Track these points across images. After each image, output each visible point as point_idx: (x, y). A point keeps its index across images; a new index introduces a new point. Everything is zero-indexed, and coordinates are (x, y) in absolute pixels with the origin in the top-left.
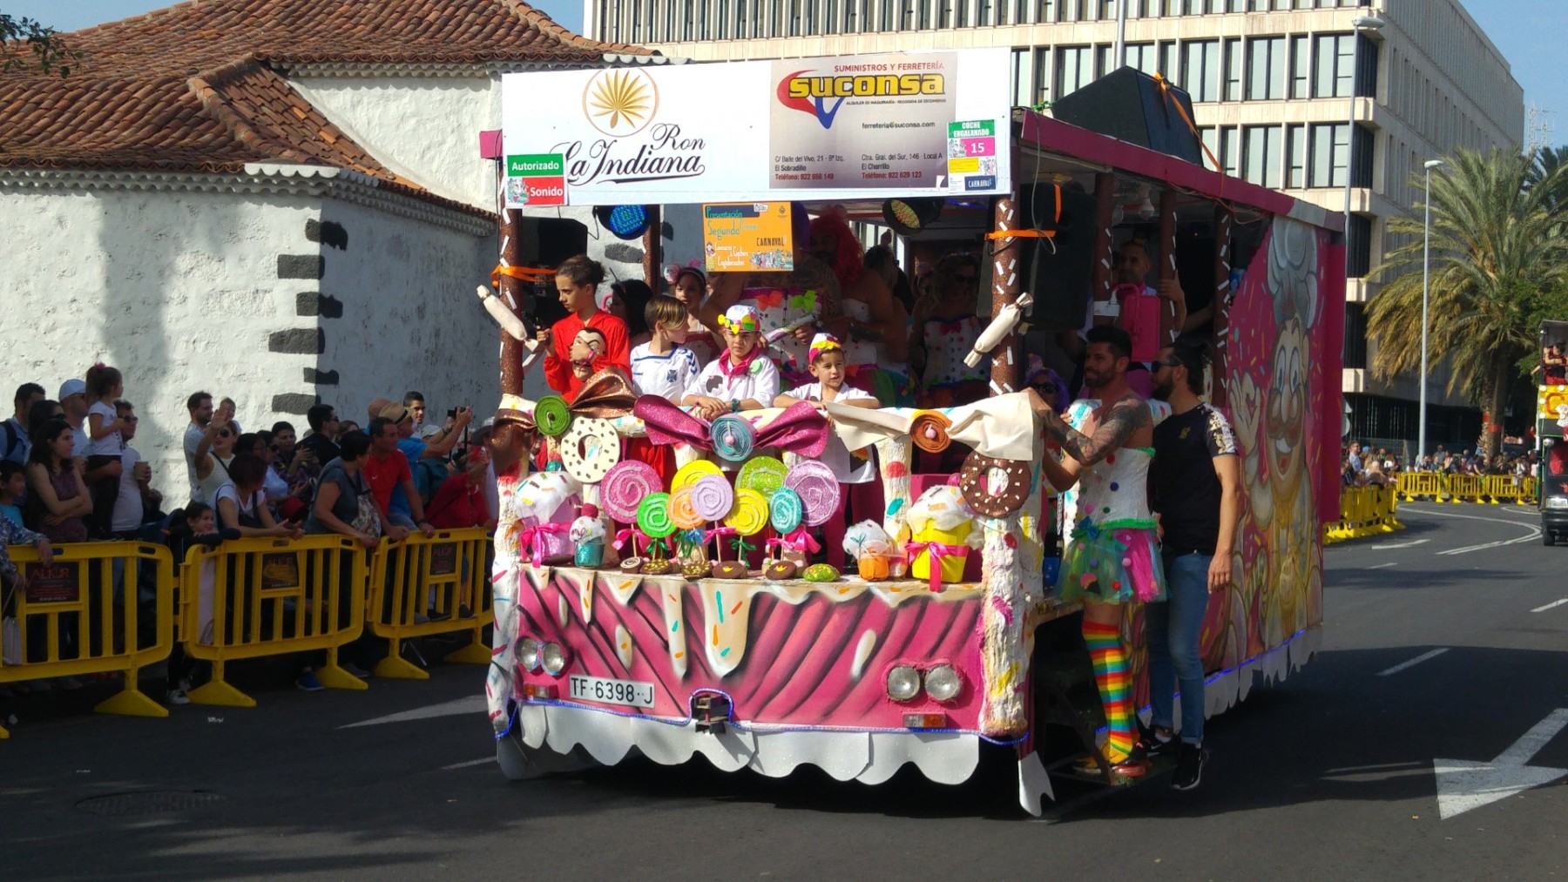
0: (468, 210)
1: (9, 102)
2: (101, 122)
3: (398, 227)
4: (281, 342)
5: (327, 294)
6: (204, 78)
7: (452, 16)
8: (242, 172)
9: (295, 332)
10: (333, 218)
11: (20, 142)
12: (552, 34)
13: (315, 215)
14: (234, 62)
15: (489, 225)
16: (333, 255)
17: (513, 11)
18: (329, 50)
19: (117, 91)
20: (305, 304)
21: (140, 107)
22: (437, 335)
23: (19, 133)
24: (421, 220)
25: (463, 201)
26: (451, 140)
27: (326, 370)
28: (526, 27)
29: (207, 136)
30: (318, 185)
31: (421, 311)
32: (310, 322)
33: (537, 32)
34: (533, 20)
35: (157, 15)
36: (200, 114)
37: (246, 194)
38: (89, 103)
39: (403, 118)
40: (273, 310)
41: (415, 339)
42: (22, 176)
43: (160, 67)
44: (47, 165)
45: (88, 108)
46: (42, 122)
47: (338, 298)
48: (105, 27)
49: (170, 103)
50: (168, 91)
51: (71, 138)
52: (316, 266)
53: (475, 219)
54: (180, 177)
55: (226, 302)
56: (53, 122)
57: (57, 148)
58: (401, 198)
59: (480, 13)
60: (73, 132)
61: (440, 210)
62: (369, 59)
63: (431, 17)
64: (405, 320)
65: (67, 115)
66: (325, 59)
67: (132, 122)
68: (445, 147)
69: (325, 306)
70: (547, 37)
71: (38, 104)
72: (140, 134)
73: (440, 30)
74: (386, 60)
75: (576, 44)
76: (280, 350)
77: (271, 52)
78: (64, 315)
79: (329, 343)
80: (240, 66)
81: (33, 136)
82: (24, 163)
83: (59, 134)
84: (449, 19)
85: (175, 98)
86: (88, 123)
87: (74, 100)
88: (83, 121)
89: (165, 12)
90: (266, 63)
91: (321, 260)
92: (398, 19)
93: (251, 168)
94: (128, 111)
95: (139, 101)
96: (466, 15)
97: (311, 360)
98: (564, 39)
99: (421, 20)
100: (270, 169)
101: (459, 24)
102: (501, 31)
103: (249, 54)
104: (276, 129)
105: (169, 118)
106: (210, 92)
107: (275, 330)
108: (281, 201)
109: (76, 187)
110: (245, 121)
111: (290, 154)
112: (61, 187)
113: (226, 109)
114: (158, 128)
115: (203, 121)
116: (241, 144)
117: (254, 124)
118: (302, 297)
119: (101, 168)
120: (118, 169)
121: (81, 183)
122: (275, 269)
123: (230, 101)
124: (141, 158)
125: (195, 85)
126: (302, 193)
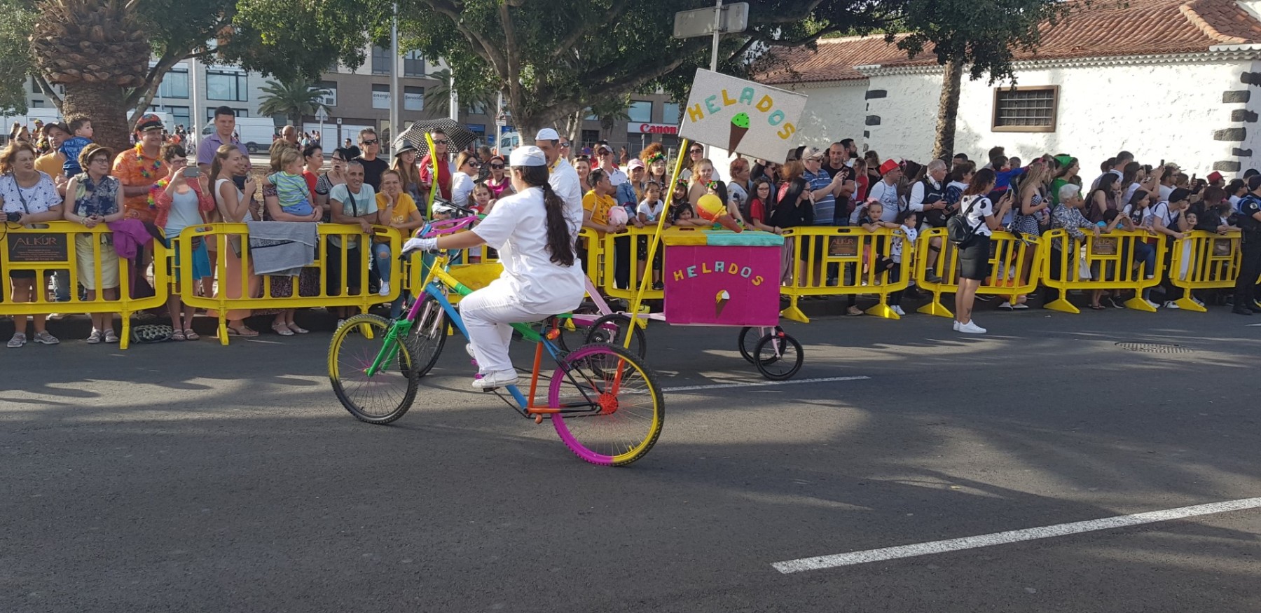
1: (1087, 26)
2: (1133, 31)
4: (1220, 135)
5: (1249, 110)
6: (1188, 5)
8: (1208, 51)
9: (1230, 130)
11: (1092, 44)
13: (1245, 67)
16: (1256, 89)
19: (1142, 16)
20: (1236, 115)
21: (1153, 23)
23: (1091, 40)
27: (1244, 149)
29: (1189, 34)
30: (1251, 54)
32: (1239, 125)
36: (1185, 23)
37: (1209, 61)
38: (1127, 23)
40: (1218, 120)
42: (1093, 60)
44: (1106, 54)
45: (1126, 26)
46: (1103, 34)
47: (1255, 112)
49: (1169, 19)
50: (1169, 13)
51: (1117, 41)
52: (1244, 96)
54: (1174, 56)
55: (1192, 116)
56: (1109, 33)
57: (1109, 46)
60: (1118, 38)
65: (1115, 30)
67: (1149, 30)
69: (1249, 116)
71: (1101, 25)
72: (1153, 36)
76: (1220, 140)
79: (1248, 135)
81: (1098, 41)
82: (1093, 54)
83: (1111, 40)
85: (1172, 17)
86: (1126, 32)
87: (1119, 22)
88: (1124, 32)
91: (1248, 92)
93: (1213, 49)
94: (1147, 26)
95: (1153, 20)
97: (1236, 144)
100: (1223, 48)
104: (1228, 28)
105: (1168, 27)
106: (1192, 12)
107: (1219, 128)
108: (1227, 64)
109: (1119, 64)
110: (1210, 25)
111: (1235, 39)
112: (1111, 64)
113: (1200, 19)
114: (1162, 33)
115: (1187, 26)
116: (1207, 37)
117: (1214, 26)
118: (1235, 112)
119: (1132, 54)
120: (1141, 54)
121: (1121, 62)
122: (1221, 98)
123: (1202, 16)
124: (1153, 48)
125: (1184, 9)
126: (1241, 59)
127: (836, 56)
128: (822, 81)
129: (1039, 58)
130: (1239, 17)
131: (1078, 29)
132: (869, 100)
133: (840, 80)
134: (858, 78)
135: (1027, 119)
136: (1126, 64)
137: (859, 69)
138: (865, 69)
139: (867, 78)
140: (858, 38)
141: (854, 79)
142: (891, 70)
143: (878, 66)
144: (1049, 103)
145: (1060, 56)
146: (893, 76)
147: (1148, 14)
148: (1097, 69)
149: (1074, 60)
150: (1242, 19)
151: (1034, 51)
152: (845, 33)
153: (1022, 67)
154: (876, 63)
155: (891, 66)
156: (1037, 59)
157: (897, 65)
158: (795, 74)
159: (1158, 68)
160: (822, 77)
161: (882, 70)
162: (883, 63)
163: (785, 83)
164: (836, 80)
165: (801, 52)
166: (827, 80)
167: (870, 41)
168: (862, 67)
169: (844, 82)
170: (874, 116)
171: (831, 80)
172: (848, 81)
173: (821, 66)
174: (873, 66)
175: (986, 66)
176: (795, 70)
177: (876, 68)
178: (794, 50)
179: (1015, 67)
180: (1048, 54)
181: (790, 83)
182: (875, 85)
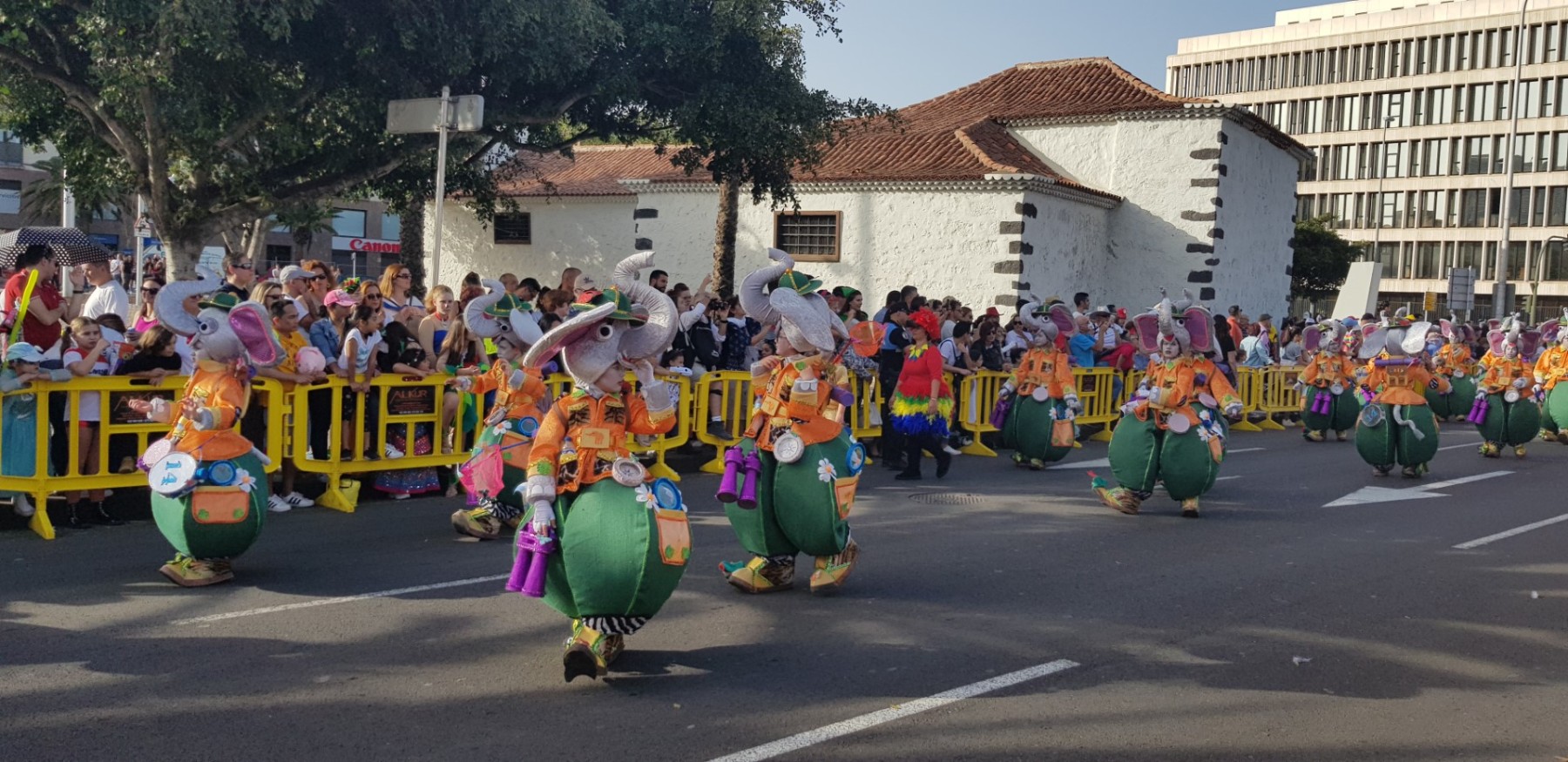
0: (1103, 195)
1: (866, 148)
2: (911, 156)
3: (1064, 205)
4: (1000, 268)
5: (1025, 242)
6: (964, 131)
7: (1096, 88)
8: (983, 179)
9: (1008, 262)
10: (1031, 202)
11: (871, 168)
12: (1154, 95)
13: (1019, 198)
14: (978, 121)
15: (1114, 202)
16: (1029, 221)
17: (1131, 83)
18: (1027, 112)
19: (919, 139)
20: (1013, 247)
21: (930, 148)
22: (1083, 263)
23: (871, 163)
24: (1077, 201)
25: (1100, 190)
26: (1094, 156)
27: (1023, 282)
28: (1139, 91)
29: (965, 161)
30: (1022, 184)
31: (1075, 250)
32: (1016, 257)
33: (1145, 94)
34: (1142, 88)
35: (938, 99)
36: (961, 149)
37: (985, 190)
38: (905, 146)
39: (1067, 146)
40: (997, 251)
41: (1071, 265)
42: (873, 184)
43: (940, 126)
44: (885, 179)
45: (904, 149)
46: (882, 157)
47: (1031, 244)
48: (913, 107)
49: (946, 144)
50: (945, 138)
51: (896, 165)
52: (1020, 227)
53: (1106, 199)
54: (951, 183)
55: (972, 247)
56: (888, 157)
57: (889, 170)
58: (1067, 189)
59: (1112, 85)
60: (897, 161)
61: (1087, 195)
62: (1049, 115)
63: (1084, 90)
64: (1066, 255)
65: (894, 153)
66: (1026, 116)
68: (1090, 161)
69: (1026, 248)
70: (1150, 96)
71: (880, 148)
72: (932, 160)
73: (1089, 97)
74: (1060, 115)
75: (1164, 99)
76: (1000, 272)
77: (998, 114)
78: (892, 255)
79: (1025, 267)
80: (981, 123)
82: (873, 178)
83: (890, 163)
84: (1094, 90)
85: (948, 141)
86: (905, 156)
87: (898, 145)
88: (902, 156)
89: (943, 97)
90: (995, 121)
91: (1023, 223)
92: (1066, 92)
93: (988, 177)
94: (925, 150)
95: (931, 143)
96: (1104, 87)
97: (1016, 277)
98: (1161, 97)
99: (1079, 91)
100: (997, 177)
101: (1100, 93)
102: (1124, 95)
103: (986, 117)
104: (1000, 156)
105: (945, 152)
106: (966, 137)
107: (998, 261)
108: (1003, 193)
109: (899, 189)
110: (984, 151)
111: (1007, 168)
112: (891, 190)
113: (975, 146)
114: (940, 158)
115: (962, 153)
116: (982, 164)
117: (989, 153)
118: (1012, 244)
119: (911, 180)
120: (920, 180)
121: (902, 188)
122: (998, 229)
123: (976, 142)
124: (931, 174)
125: (959, 134)
126: (1014, 189)
127: (597, 166)
128: (583, 195)
129: (819, 180)
130: (1010, 144)
131: (857, 150)
132: (639, 221)
133: (604, 195)
134: (625, 194)
135: (810, 247)
136: (906, 190)
137: (625, 183)
138: (632, 184)
139: (635, 194)
140: (622, 147)
141: (620, 194)
142: (661, 187)
143: (647, 181)
144: (832, 229)
145: (841, 179)
146: (663, 194)
147: (926, 137)
148: (878, 194)
149: (855, 184)
150: (1013, 147)
151: (815, 173)
152: (605, 139)
153: (803, 189)
154: (644, 177)
155: (661, 181)
156: (819, 182)
157: (668, 181)
158: (549, 184)
159: (938, 195)
160: (582, 190)
161: (652, 186)
162: (653, 178)
163: (539, 195)
164: (599, 195)
165: (556, 160)
166: (588, 195)
167: (637, 151)
168: (628, 181)
169: (609, 197)
170: (644, 239)
171: (593, 195)
172: (613, 198)
173: (580, 177)
174: (641, 181)
175: (765, 187)
176: (549, 180)
177: (644, 183)
178: (547, 157)
179: (796, 189)
180: (828, 176)
181: (543, 195)
182: (644, 202)
